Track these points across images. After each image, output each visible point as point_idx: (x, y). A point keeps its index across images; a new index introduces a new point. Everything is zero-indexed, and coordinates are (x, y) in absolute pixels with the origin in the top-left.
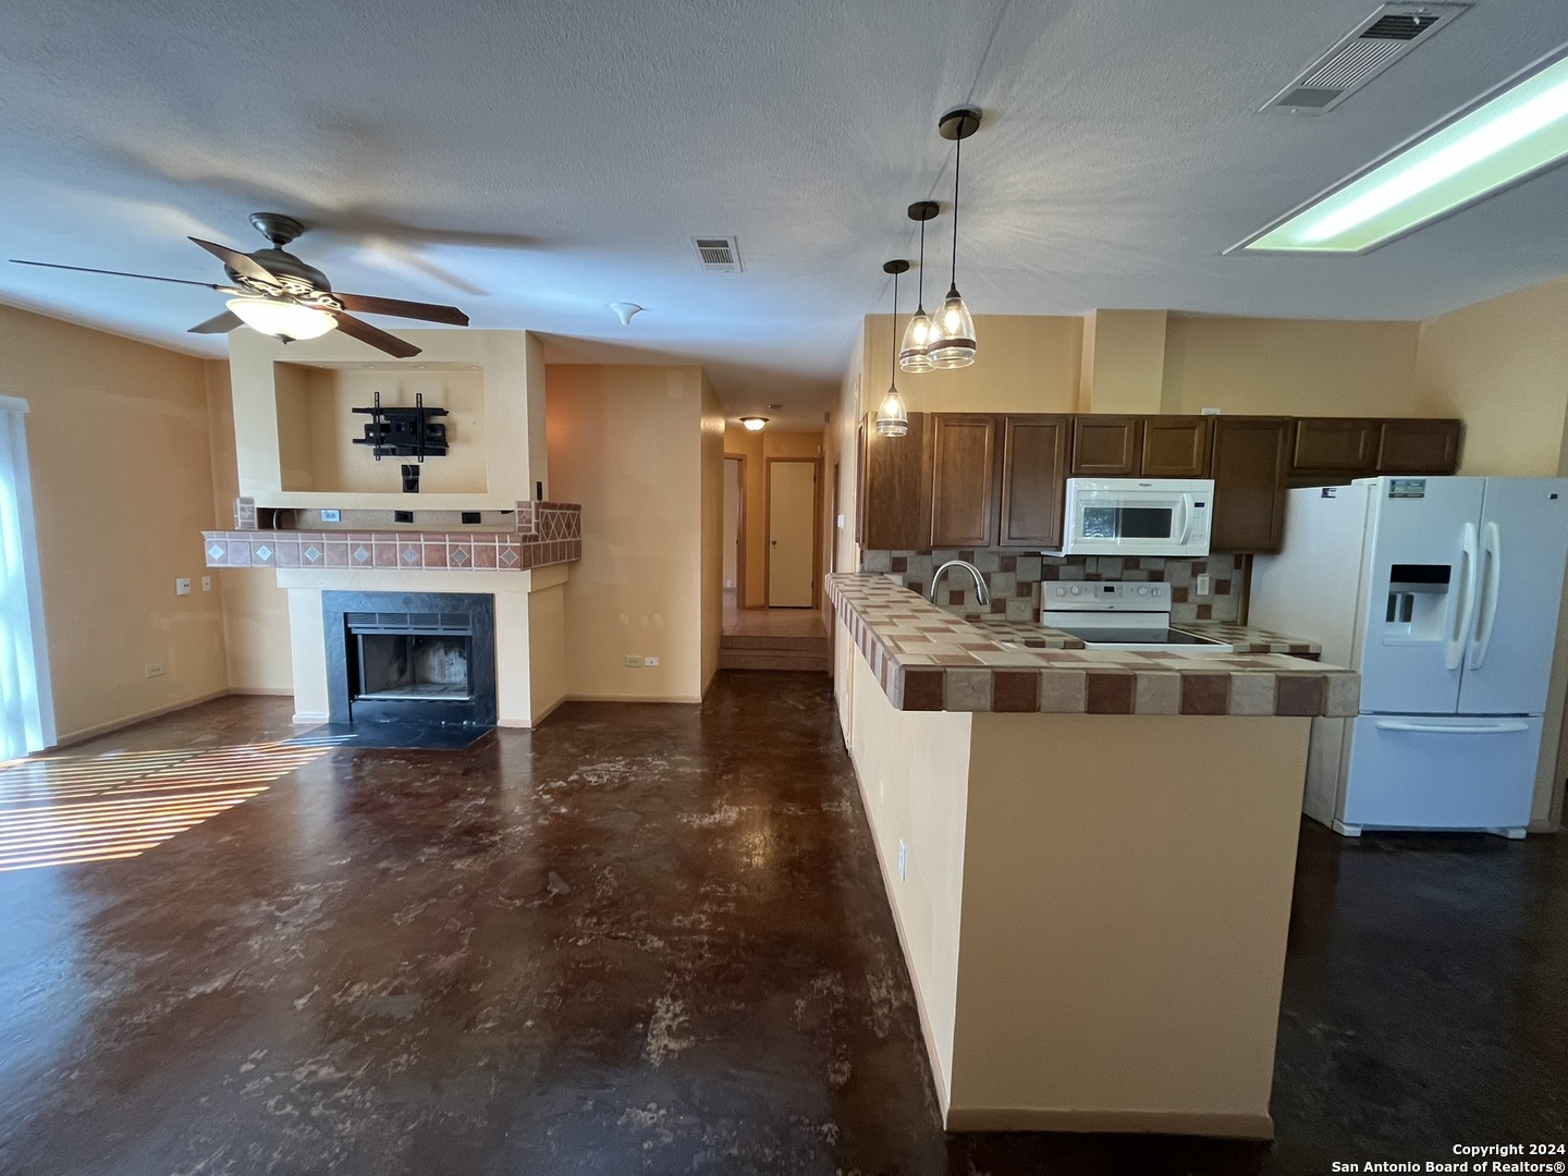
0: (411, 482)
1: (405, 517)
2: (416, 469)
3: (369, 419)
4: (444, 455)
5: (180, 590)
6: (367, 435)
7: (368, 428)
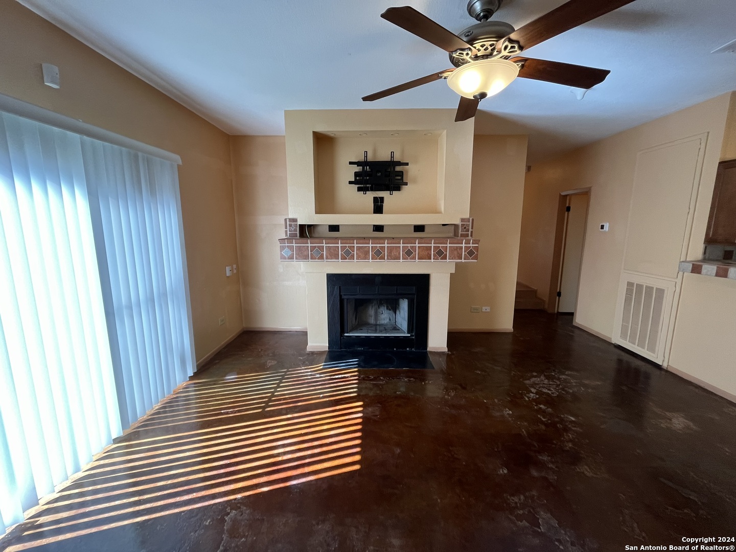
0: (378, 208)
1: (379, 228)
2: (382, 199)
3: (358, 169)
4: (400, 190)
5: (228, 273)
6: (355, 179)
7: (356, 174)
